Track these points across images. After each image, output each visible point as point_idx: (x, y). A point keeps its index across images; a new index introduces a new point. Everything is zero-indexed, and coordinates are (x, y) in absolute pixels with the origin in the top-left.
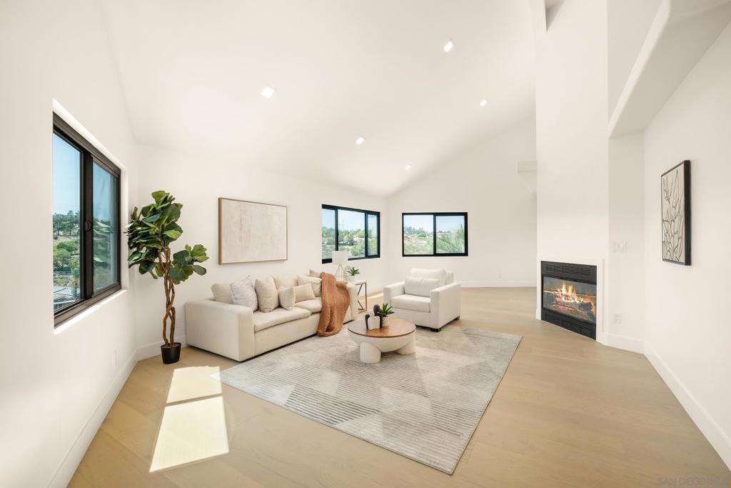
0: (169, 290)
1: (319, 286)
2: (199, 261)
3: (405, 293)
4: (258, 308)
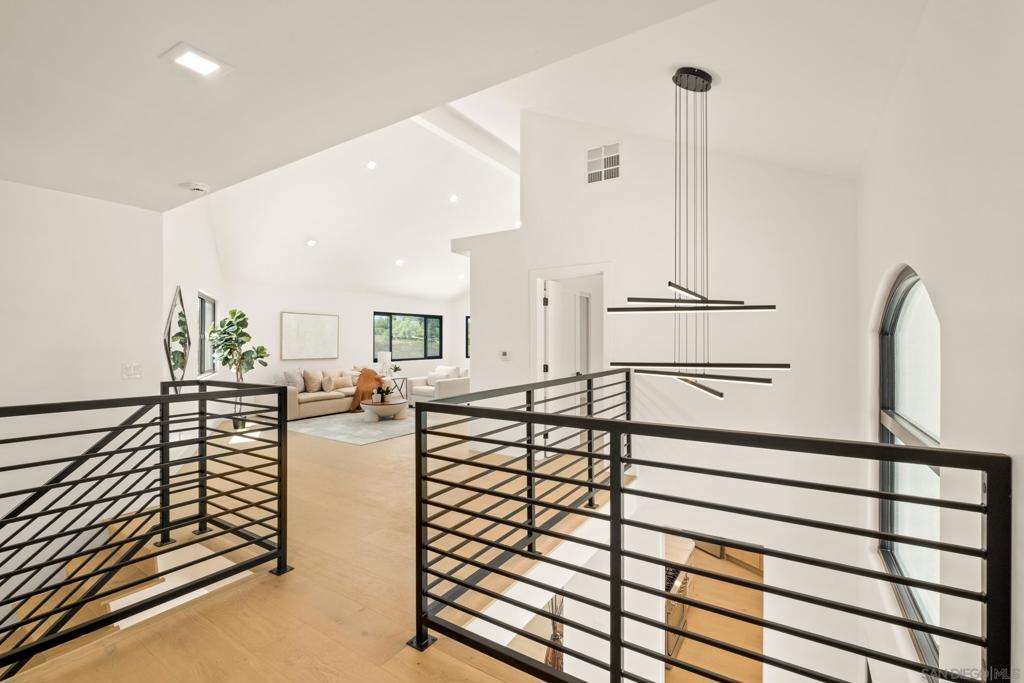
1: (358, 378)
2: (262, 357)
3: (427, 385)
4: (305, 390)
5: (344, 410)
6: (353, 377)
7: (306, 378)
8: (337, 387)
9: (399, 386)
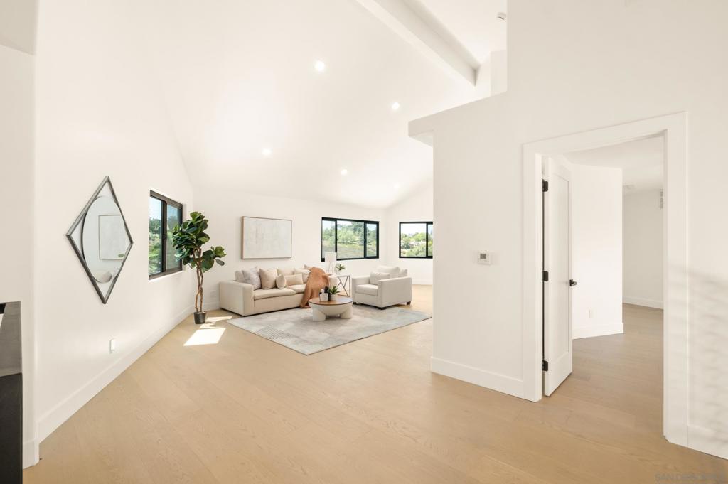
0: (200, 277)
1: (307, 276)
2: (220, 257)
3: (369, 283)
4: (261, 287)
5: (296, 306)
6: (303, 274)
7: (262, 275)
8: (289, 284)
9: (343, 283)
